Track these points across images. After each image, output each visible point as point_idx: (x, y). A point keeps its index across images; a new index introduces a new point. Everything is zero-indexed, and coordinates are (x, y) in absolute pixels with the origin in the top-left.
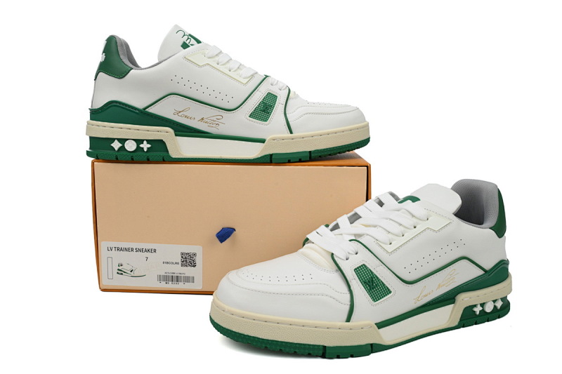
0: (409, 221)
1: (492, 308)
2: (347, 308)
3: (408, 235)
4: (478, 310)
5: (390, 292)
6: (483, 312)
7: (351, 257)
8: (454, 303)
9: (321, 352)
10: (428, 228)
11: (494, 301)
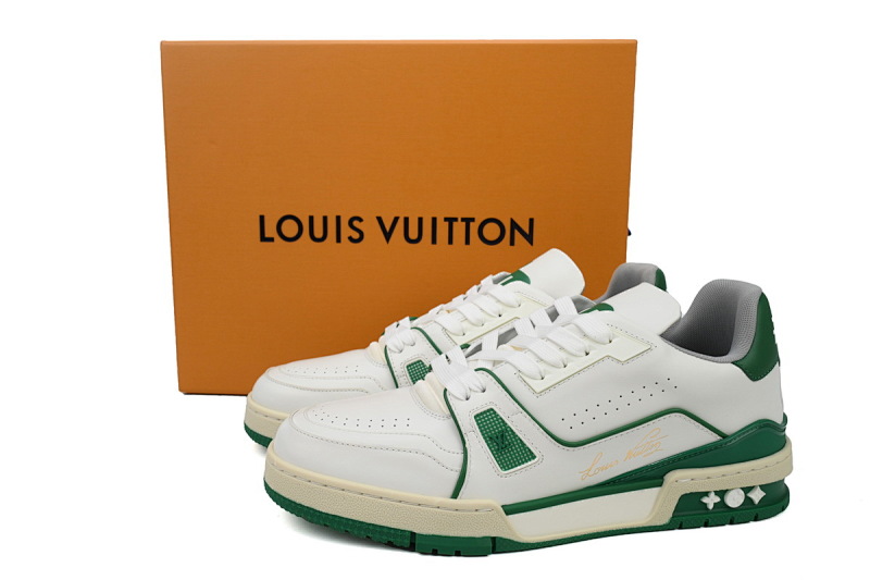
0: (576, 344)
1: (742, 501)
2: (455, 476)
3: (573, 367)
4: (711, 501)
5: (534, 457)
6: (722, 505)
7: (473, 396)
8: (660, 485)
9: (407, 542)
10: (609, 357)
11: (747, 490)
